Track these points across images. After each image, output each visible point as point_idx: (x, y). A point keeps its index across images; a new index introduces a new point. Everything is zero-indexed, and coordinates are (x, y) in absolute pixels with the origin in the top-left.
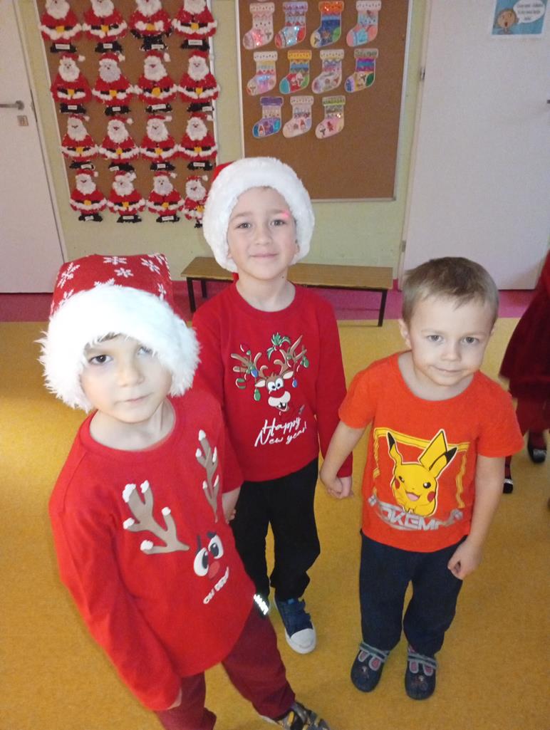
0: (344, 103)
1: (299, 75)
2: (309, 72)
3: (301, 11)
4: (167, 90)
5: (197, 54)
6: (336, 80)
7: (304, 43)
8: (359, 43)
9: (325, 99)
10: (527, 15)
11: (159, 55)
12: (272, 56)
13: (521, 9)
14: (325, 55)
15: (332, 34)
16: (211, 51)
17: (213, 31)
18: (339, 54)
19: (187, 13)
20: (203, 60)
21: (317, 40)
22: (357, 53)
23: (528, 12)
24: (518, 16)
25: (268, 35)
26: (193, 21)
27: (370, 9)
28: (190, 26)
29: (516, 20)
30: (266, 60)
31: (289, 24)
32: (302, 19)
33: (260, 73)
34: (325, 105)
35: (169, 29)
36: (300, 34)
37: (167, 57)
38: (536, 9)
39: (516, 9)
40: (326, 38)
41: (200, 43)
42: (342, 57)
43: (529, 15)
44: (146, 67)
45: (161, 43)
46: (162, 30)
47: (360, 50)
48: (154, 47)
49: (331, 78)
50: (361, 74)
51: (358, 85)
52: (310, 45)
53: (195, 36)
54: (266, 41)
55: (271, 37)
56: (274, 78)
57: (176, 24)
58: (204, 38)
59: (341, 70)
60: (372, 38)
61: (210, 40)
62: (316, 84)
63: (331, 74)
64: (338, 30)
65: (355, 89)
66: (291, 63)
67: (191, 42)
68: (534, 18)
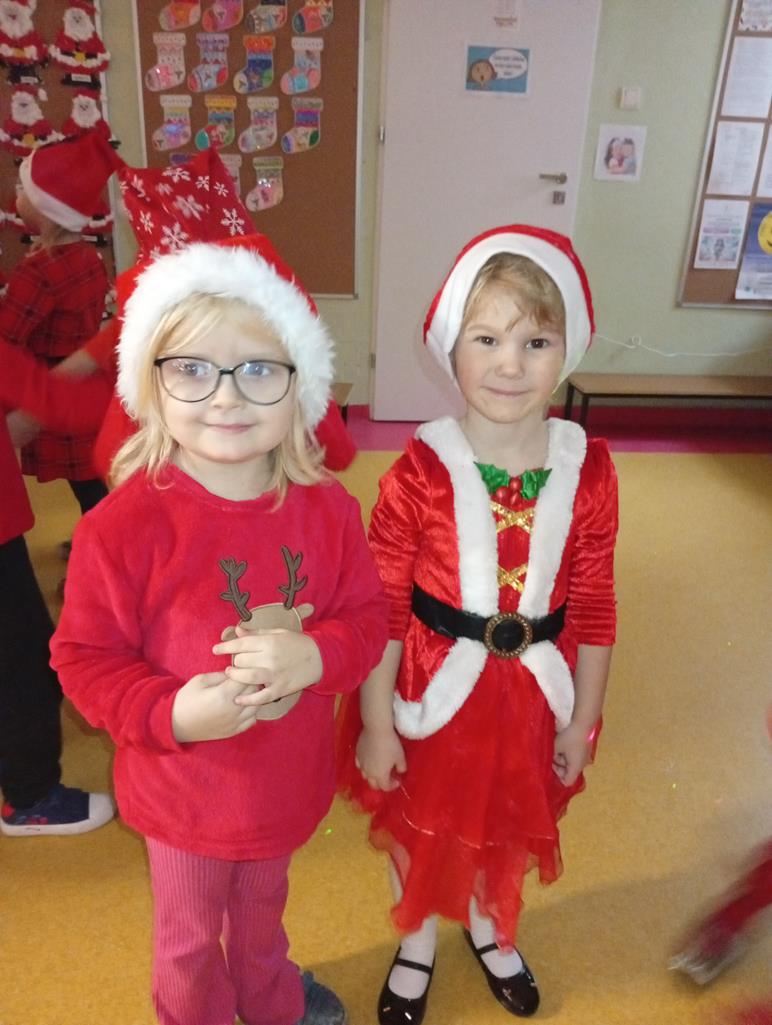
0: (281, 167)
1: (221, 128)
2: (233, 124)
3: (220, 47)
4: (43, 138)
5: (84, 94)
6: (271, 137)
7: (225, 88)
8: (298, 91)
9: (256, 160)
10: (505, 69)
11: (32, 91)
12: (184, 102)
13: (498, 62)
14: (255, 104)
15: (261, 77)
16: (103, 90)
17: (105, 65)
18: (273, 103)
19: (69, 40)
20: (92, 102)
21: (242, 84)
22: (296, 103)
23: (509, 66)
24: (496, 69)
25: (179, 74)
26: (78, 50)
27: (310, 48)
28: (73, 56)
29: (494, 75)
30: (176, 105)
31: (205, 62)
32: (222, 56)
33: (170, 122)
34: (257, 168)
35: (45, 59)
36: (220, 76)
37: (43, 94)
38: (516, 63)
39: (492, 60)
40: (255, 81)
41: (87, 79)
42: (276, 106)
43: (509, 70)
44: (15, 106)
45: (34, 75)
46: (35, 58)
47: (299, 99)
48: (24, 80)
49: (263, 133)
50: (301, 130)
51: (299, 145)
52: (234, 89)
53: (80, 70)
54: (176, 81)
55: (182, 77)
56: (188, 129)
57: (55, 52)
58: (93, 73)
59: (275, 124)
60: (314, 85)
61: (102, 76)
62: (244, 140)
63: (262, 129)
64: (270, 73)
65: (295, 149)
66: (210, 112)
67: (75, 77)
68: (517, 73)
